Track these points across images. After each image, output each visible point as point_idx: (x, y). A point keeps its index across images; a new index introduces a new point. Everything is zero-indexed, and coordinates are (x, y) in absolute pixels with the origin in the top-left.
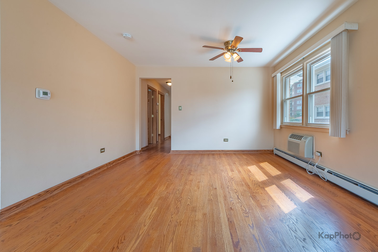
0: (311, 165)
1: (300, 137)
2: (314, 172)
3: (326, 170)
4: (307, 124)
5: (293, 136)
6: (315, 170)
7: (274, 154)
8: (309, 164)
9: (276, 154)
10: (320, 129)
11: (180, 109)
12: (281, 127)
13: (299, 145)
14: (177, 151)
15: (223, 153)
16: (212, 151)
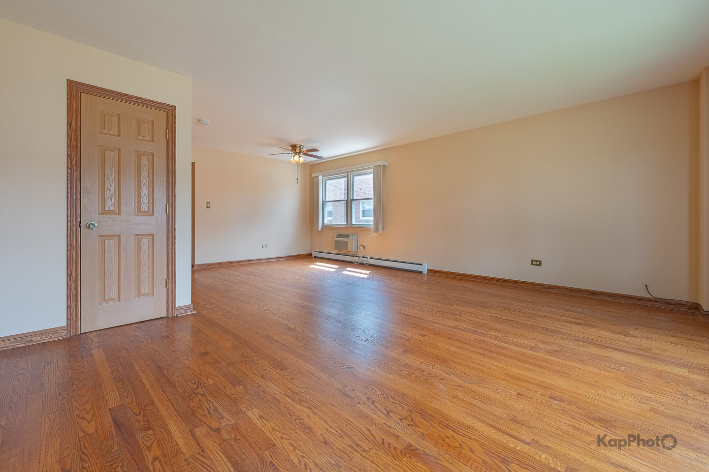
1: (347, 236)
2: (360, 262)
3: (369, 258)
4: (351, 224)
5: (339, 236)
6: (360, 260)
7: (313, 257)
8: (356, 257)
9: (315, 257)
10: (363, 229)
11: (209, 206)
12: (322, 229)
13: (347, 242)
14: (203, 265)
15: (262, 261)
16: (249, 261)
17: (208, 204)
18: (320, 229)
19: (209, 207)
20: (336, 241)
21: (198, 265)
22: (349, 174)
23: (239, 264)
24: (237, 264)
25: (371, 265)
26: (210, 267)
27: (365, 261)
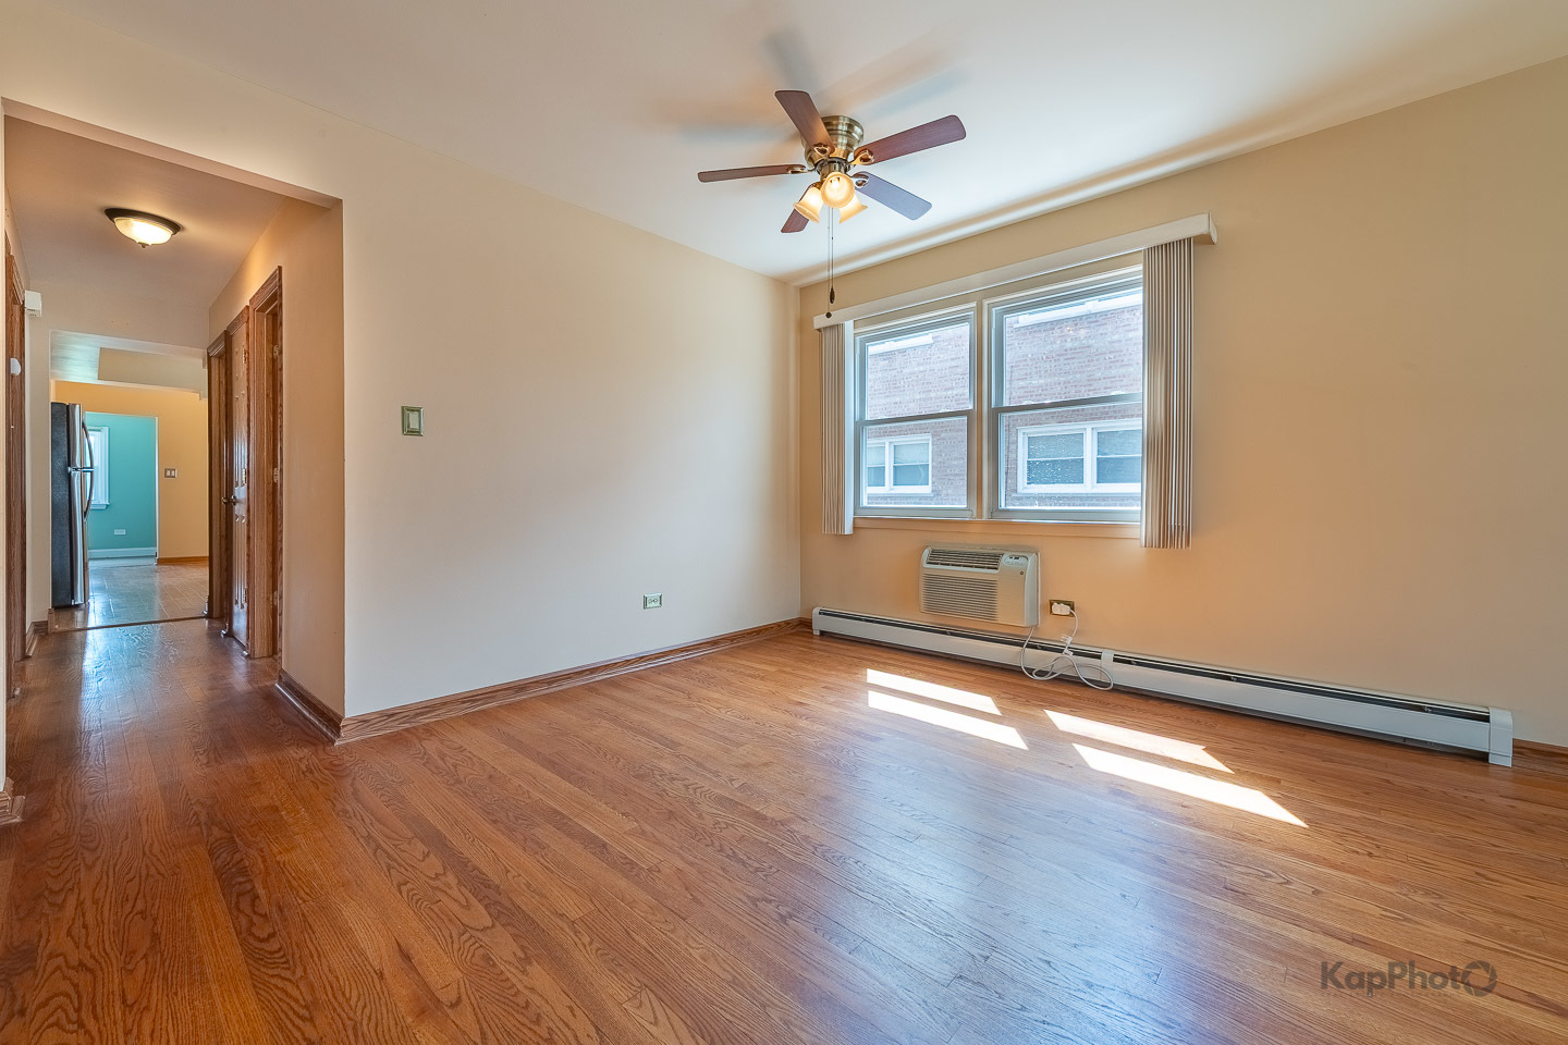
0: (1035, 647)
1: (992, 560)
3: (1108, 656)
4: (998, 510)
5: (937, 556)
6: (1064, 663)
7: (817, 633)
8: (1029, 646)
9: (823, 633)
10: (1089, 530)
11: (414, 425)
12: (854, 528)
13: (989, 587)
14: (389, 715)
15: (642, 666)
16: (593, 670)
17: (413, 417)
18: (848, 529)
19: (416, 433)
20: (931, 580)
21: (363, 721)
22: (986, 303)
23: (555, 688)
24: (544, 690)
25: (1119, 690)
26: (424, 720)
27: (1086, 670)
